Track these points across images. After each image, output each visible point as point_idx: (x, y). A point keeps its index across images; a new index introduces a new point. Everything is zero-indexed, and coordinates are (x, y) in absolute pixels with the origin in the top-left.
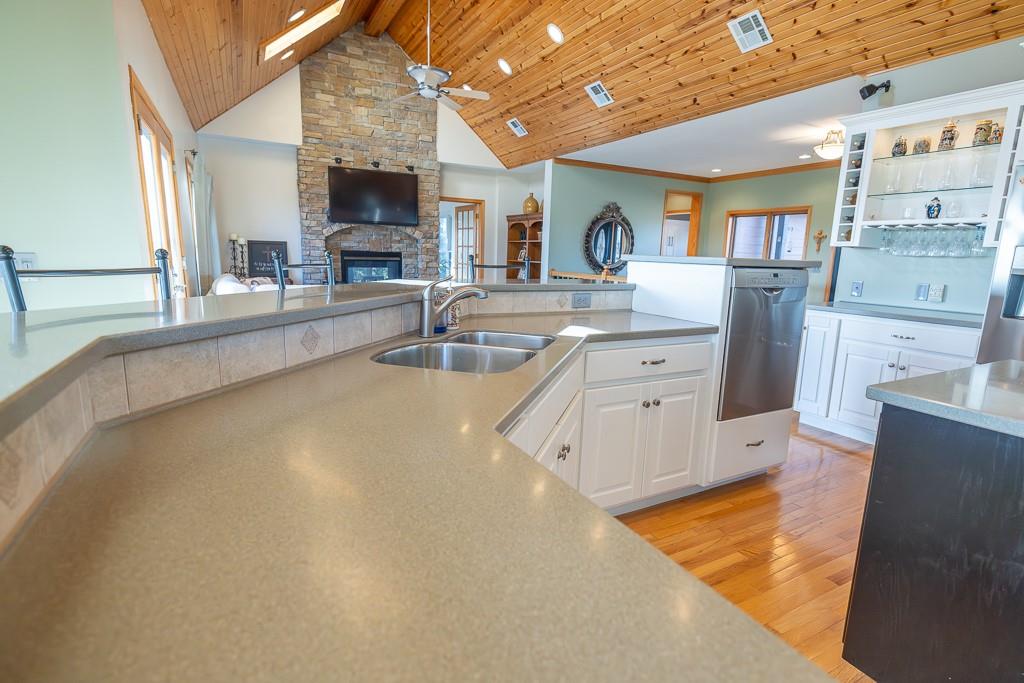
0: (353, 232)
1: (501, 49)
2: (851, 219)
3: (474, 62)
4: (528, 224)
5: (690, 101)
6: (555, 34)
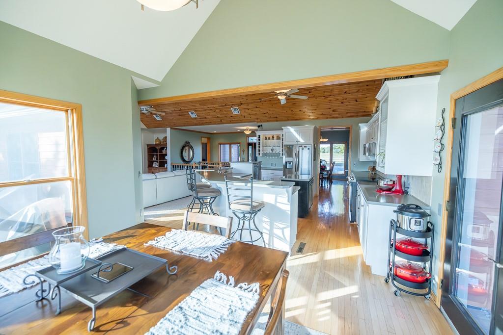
2: (259, 151)
4: (158, 148)
5: (220, 121)
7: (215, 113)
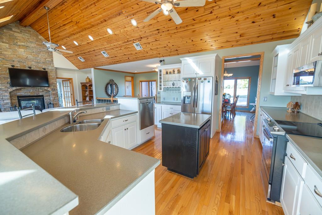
0: (22, 89)
1: (74, 39)
2: (161, 86)
3: (65, 40)
4: (88, 85)
5: (128, 58)
6: (91, 38)
7: (121, 51)
